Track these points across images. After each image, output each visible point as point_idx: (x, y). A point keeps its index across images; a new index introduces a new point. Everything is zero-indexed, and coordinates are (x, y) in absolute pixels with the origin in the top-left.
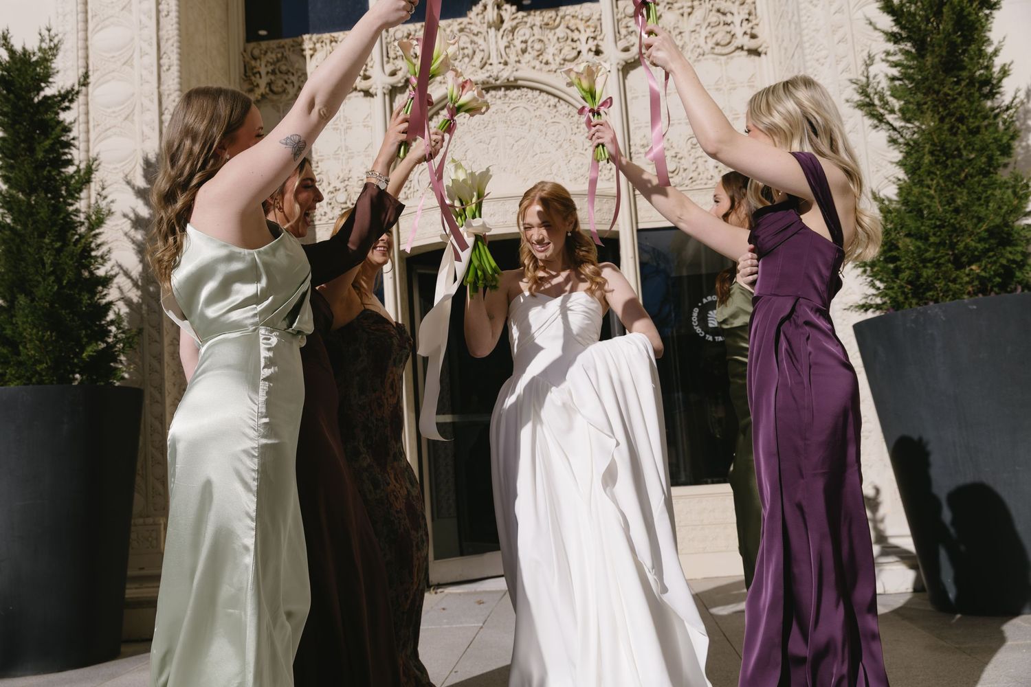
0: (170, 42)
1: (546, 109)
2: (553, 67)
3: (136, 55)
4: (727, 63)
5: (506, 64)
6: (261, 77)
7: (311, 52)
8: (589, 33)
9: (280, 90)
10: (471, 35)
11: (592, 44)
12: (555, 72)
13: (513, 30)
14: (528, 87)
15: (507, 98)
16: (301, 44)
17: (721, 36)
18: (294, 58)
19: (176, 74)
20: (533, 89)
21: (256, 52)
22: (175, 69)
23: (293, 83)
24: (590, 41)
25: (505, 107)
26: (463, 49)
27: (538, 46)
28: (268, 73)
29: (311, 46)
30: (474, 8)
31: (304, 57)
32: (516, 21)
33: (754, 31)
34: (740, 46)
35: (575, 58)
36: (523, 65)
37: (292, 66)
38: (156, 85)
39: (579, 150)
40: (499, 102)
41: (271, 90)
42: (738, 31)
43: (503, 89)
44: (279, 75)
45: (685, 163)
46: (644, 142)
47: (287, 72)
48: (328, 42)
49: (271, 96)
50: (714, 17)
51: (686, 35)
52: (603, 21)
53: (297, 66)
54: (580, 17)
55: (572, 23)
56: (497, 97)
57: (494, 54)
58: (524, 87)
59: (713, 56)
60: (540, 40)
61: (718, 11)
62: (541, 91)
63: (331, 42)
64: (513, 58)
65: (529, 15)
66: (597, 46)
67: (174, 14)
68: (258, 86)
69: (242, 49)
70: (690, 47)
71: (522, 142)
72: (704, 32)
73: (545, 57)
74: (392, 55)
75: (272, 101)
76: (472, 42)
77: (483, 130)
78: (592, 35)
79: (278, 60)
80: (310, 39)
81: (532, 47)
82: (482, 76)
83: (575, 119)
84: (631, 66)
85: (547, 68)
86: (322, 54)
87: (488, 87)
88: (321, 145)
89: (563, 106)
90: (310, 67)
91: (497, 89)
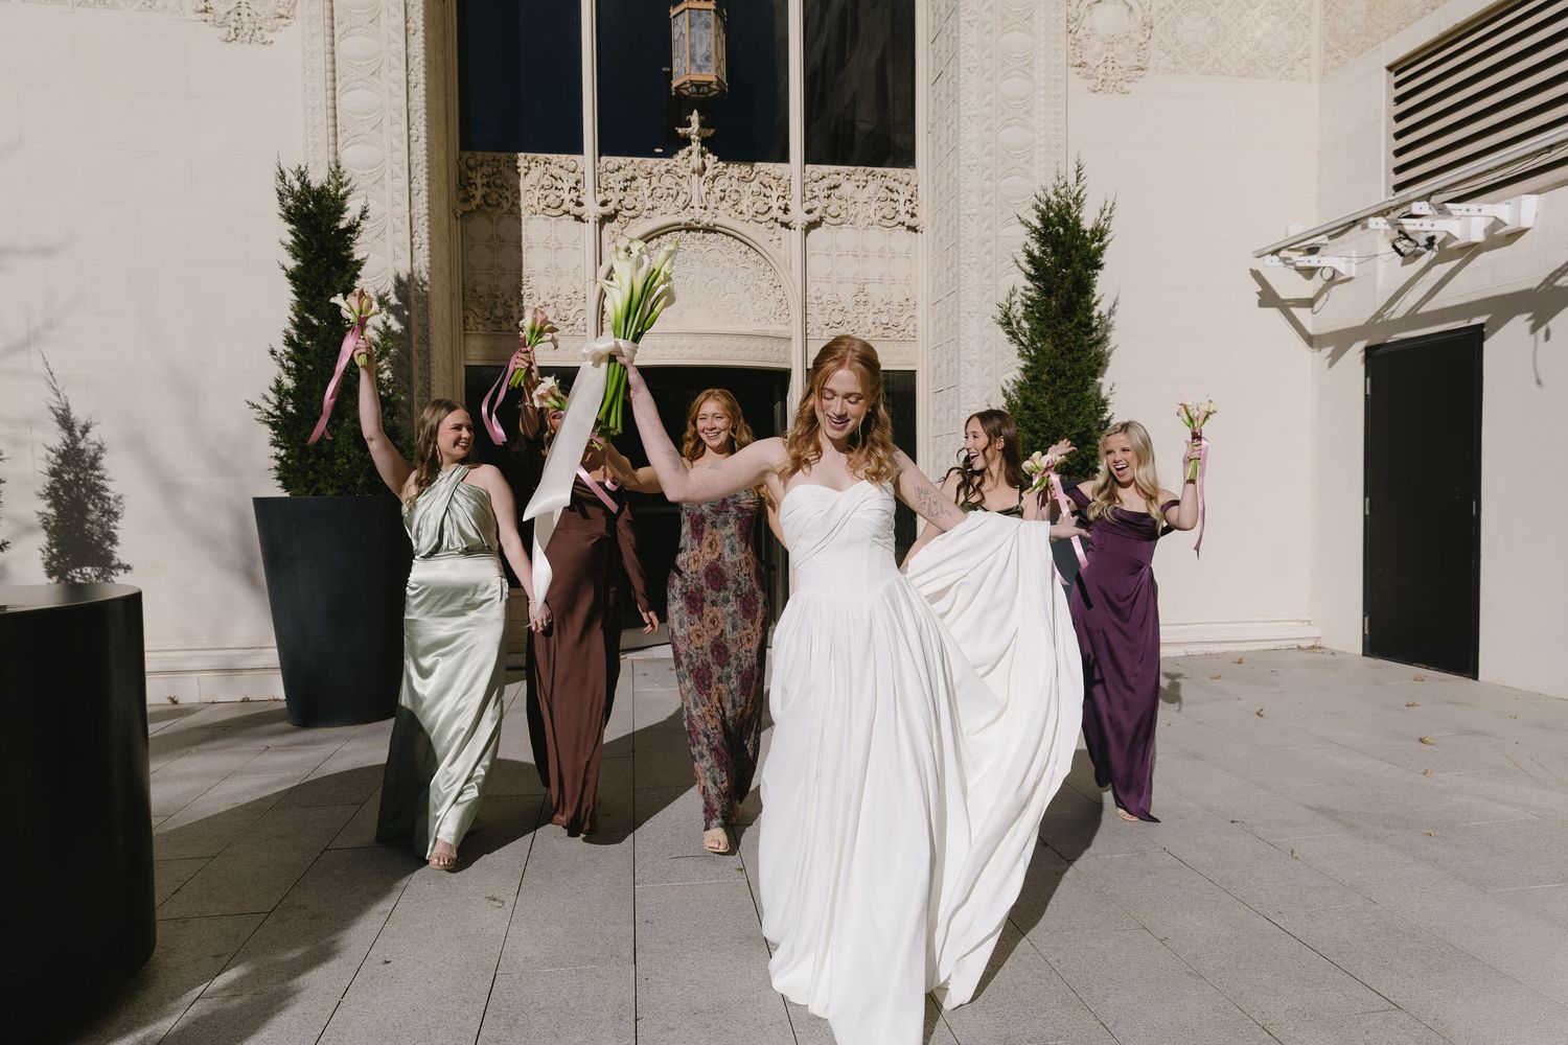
0: (420, 167)
1: (738, 254)
2: (746, 217)
3: (387, 177)
4: (889, 234)
5: (705, 208)
6: (476, 189)
7: (526, 170)
8: (780, 192)
9: (494, 203)
10: (675, 177)
11: (782, 203)
12: (748, 222)
13: (714, 178)
15: (704, 240)
16: (516, 161)
17: (888, 211)
18: (508, 173)
19: (425, 199)
20: (727, 235)
21: (472, 162)
22: (424, 194)
23: (507, 198)
24: (781, 199)
25: (702, 248)
26: (668, 189)
27: (734, 196)
28: (483, 185)
29: (526, 165)
30: (680, 152)
31: (520, 175)
32: (717, 170)
33: (914, 211)
34: (902, 222)
35: (766, 212)
36: (720, 212)
37: (507, 182)
38: (408, 209)
39: (763, 295)
40: (697, 242)
41: (486, 202)
42: (902, 210)
43: (701, 231)
44: (493, 188)
45: (849, 317)
46: (818, 295)
47: (502, 186)
48: (543, 163)
49: (485, 208)
50: (883, 194)
51: (859, 205)
52: (792, 182)
53: (512, 182)
54: (773, 175)
55: (766, 180)
56: (697, 237)
57: (695, 198)
58: (720, 232)
59: (880, 227)
60: (737, 191)
61: (887, 188)
62: (735, 238)
63: (545, 163)
64: (712, 205)
65: (729, 166)
66: (786, 204)
67: (423, 140)
68: (473, 197)
69: (458, 158)
70: (861, 216)
71: (715, 282)
72: (875, 205)
73: (741, 207)
74: (603, 185)
75: (485, 212)
76: (677, 184)
78: (782, 194)
79: (493, 174)
80: (525, 158)
81: (730, 197)
82: (684, 218)
83: (763, 265)
84: (812, 226)
85: (741, 217)
86: (536, 173)
87: (689, 229)
88: (533, 260)
89: (752, 255)
90: (524, 184)
91: (696, 230)
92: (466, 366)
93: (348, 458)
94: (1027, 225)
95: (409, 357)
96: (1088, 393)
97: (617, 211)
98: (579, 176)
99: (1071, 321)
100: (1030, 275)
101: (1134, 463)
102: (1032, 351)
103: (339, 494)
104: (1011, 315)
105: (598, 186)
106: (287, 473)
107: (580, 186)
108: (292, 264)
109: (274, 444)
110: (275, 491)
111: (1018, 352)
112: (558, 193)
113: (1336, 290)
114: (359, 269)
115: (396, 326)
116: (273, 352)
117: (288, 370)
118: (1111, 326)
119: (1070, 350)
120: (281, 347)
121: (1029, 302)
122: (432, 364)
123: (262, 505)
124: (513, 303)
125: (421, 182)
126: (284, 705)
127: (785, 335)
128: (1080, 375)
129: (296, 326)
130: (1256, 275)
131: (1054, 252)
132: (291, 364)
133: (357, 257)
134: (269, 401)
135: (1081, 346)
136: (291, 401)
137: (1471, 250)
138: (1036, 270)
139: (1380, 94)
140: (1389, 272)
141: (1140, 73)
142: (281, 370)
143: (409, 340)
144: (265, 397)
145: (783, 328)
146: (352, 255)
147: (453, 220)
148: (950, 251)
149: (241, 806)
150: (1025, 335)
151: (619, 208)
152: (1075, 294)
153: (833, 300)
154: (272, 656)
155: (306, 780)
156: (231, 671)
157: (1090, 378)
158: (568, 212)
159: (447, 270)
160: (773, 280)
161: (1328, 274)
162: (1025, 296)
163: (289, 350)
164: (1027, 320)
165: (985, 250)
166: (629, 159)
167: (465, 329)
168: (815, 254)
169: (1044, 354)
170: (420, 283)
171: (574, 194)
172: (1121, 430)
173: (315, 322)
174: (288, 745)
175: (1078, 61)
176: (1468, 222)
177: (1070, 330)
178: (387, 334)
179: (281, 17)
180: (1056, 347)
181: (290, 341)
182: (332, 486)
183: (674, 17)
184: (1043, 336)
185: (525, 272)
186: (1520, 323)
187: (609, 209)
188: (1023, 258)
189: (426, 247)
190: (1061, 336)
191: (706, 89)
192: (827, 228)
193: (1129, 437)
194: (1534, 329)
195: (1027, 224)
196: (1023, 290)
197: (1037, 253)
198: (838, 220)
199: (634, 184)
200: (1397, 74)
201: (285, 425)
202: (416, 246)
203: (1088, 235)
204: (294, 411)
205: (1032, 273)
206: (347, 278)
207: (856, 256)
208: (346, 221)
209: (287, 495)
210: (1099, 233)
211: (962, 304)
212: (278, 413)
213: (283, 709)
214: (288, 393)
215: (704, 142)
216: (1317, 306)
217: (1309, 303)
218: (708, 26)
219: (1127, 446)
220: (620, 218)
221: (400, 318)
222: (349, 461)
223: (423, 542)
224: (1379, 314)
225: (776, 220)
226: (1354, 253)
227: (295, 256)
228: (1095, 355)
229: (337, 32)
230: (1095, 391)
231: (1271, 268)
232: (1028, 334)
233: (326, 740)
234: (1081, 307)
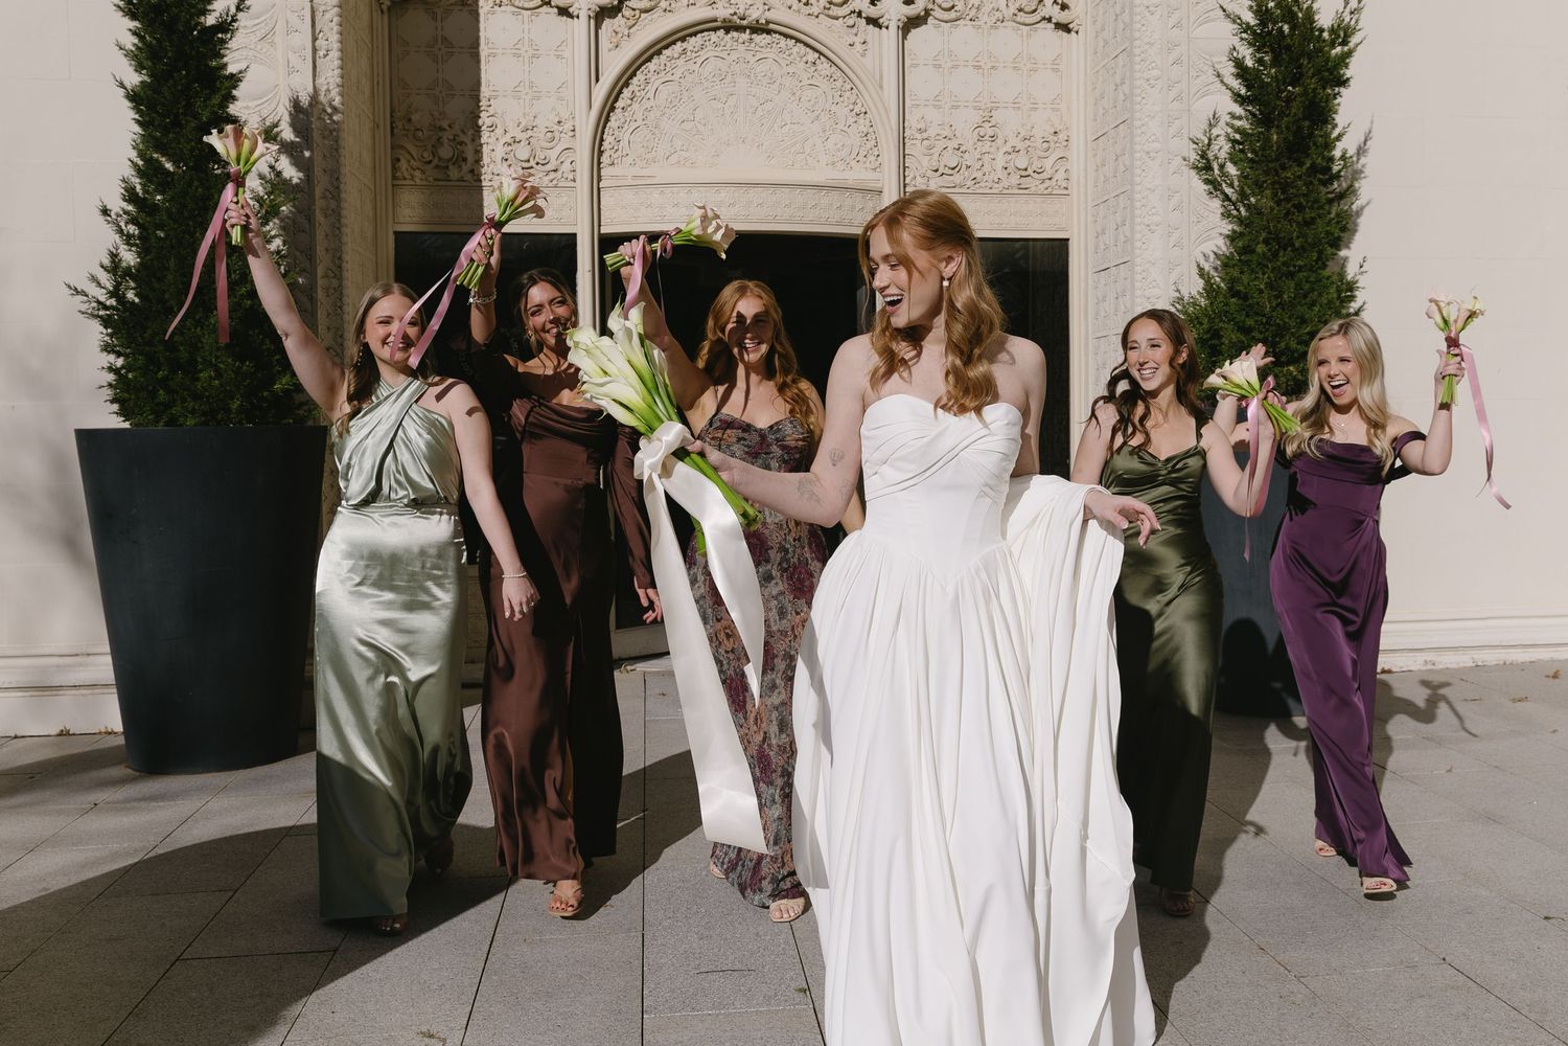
1: (802, 65)
2: (815, 10)
4: (1029, 36)
12: (817, 17)
14: (780, 34)
15: (753, 45)
20: (787, 36)
25: (749, 56)
34: (1047, 16)
39: (841, 126)
40: (742, 48)
43: (748, 31)
45: (969, 159)
46: (921, 126)
56: (741, 40)
58: (775, 32)
59: (1015, 24)
62: (798, 40)
70: (984, 8)
71: (768, 106)
77: (718, 83)
82: (722, 11)
83: (839, 84)
84: (912, 23)
85: (807, 10)
87: (729, 26)
88: (496, 75)
89: (824, 65)
91: (740, 29)
92: (395, 233)
93: (217, 370)
94: (1234, 22)
95: (310, 219)
96: (1326, 272)
97: (621, 2)
99: (1301, 164)
100: (1239, 95)
101: (1356, 379)
102: (1242, 210)
103: (205, 423)
104: (1210, 155)
106: (126, 393)
108: (133, 78)
109: (107, 348)
110: (108, 418)
111: (1221, 210)
114: (235, 87)
115: (290, 172)
116: (105, 212)
117: (128, 239)
118: (1362, 172)
119: (1300, 208)
120: (117, 204)
121: (1238, 137)
122: (344, 230)
123: (89, 440)
124: (467, 140)
126: (121, 740)
127: (873, 185)
128: (1314, 245)
129: (140, 172)
131: (1276, 62)
132: (133, 229)
133: (232, 69)
134: (99, 284)
135: (1316, 201)
136: (132, 284)
138: (1249, 88)
142: (117, 237)
143: (311, 195)
144: (94, 279)
145: (870, 175)
146: (225, 66)
147: (377, 15)
148: (1120, 59)
149: (53, 894)
150: (1231, 185)
152: (1307, 123)
153: (945, 133)
154: (103, 668)
155: (150, 855)
156: (43, 689)
157: (1329, 250)
158: (547, 3)
159: (367, 91)
160: (855, 103)
162: (1232, 127)
163: (130, 208)
164: (1235, 163)
165: (1171, 59)
167: (394, 178)
168: (917, 65)
169: (1259, 213)
170: (329, 111)
172: (1339, 332)
173: (169, 166)
174: (127, 801)
177: (1300, 177)
178: (277, 184)
180: (1278, 203)
181: (129, 194)
182: (193, 412)
184: (1259, 186)
185: (485, 91)
188: (1229, 70)
189: (335, 54)
190: (1285, 186)
192: (935, 26)
193: (1349, 341)
195: (1235, 19)
196: (1227, 118)
197: (1249, 63)
198: (953, 15)
201: (123, 320)
202: (321, 53)
203: (1326, 35)
204: (137, 300)
205: (1243, 92)
206: (216, 100)
207: (979, 67)
208: (217, 14)
209: (127, 425)
210: (1343, 33)
211: (1137, 139)
212: (112, 302)
213: (119, 747)
214: (127, 272)
219: (1348, 354)
220: (627, 12)
221: (298, 162)
222: (219, 375)
223: (356, 485)
225: (860, 14)
227: (139, 68)
228: (1338, 215)
230: (1337, 269)
232: (1236, 183)
233: (184, 793)
234: (1315, 144)
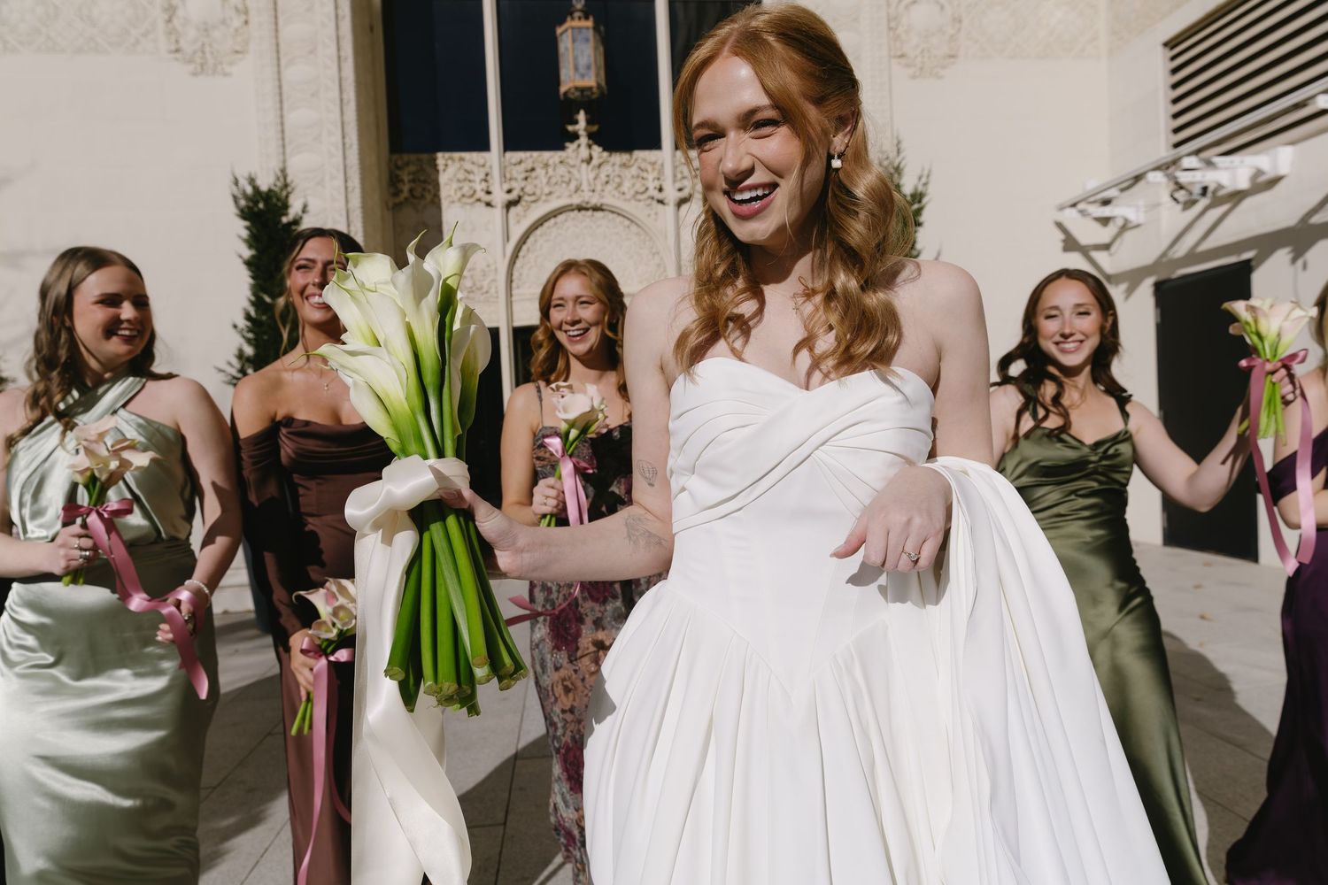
0: (354, 169)
1: (620, 228)
2: (628, 196)
3: (327, 179)
5: (593, 191)
6: (404, 184)
7: (444, 167)
8: (655, 174)
9: (419, 195)
10: (568, 166)
11: (657, 184)
12: (629, 201)
13: (600, 166)
14: (609, 211)
15: (594, 218)
16: (435, 160)
18: (429, 170)
19: (359, 195)
20: (613, 212)
21: (400, 163)
22: (357, 190)
23: (429, 191)
24: (656, 180)
25: (592, 224)
26: (562, 177)
27: (617, 180)
28: (409, 181)
29: (444, 162)
30: (571, 146)
31: (438, 171)
32: (602, 159)
35: (644, 192)
36: (606, 193)
37: (429, 178)
38: (343, 202)
39: (645, 261)
40: (588, 220)
41: (413, 196)
43: (591, 210)
44: (418, 183)
47: (425, 182)
48: (458, 160)
49: (412, 200)
52: (665, 166)
53: (432, 177)
54: (648, 160)
55: (643, 165)
56: (587, 215)
57: (585, 183)
58: (607, 210)
62: (619, 214)
63: (460, 160)
64: (599, 188)
65: (610, 156)
66: (661, 185)
67: (356, 146)
68: (401, 191)
69: (388, 160)
73: (623, 189)
74: (508, 176)
75: (411, 203)
76: (569, 172)
78: (657, 176)
79: (417, 172)
80: (443, 157)
81: (613, 181)
82: (576, 200)
83: (643, 236)
84: (682, 202)
85: (623, 197)
86: (452, 169)
87: (580, 208)
89: (634, 228)
90: (443, 179)
91: (587, 209)
97: (520, 197)
98: (486, 169)
105: (503, 176)
107: (489, 178)
108: (248, 253)
112: (471, 184)
113: (1128, 235)
116: (235, 326)
117: (249, 341)
120: (242, 323)
125: (355, 181)
129: (253, 304)
130: (1060, 225)
132: (250, 335)
134: (232, 366)
137: (1237, 197)
139: (1158, 66)
140: (1172, 218)
141: (952, 60)
142: (242, 341)
144: (230, 364)
147: (386, 211)
151: (521, 194)
158: (479, 200)
161: (1120, 222)
163: (249, 324)
166: (528, 154)
171: (484, 185)
173: (268, 300)
175: (899, 53)
176: (1234, 172)
179: (237, 52)
181: (248, 317)
183: (562, 34)
186: (1282, 256)
187: (513, 196)
191: (589, 93)
194: (1294, 260)
199: (534, 174)
200: (1172, 48)
208: (291, 215)
210: (918, 197)
213: (252, 619)
214: (248, 360)
215: (590, 136)
216: (1113, 249)
217: (1106, 247)
218: (587, 40)
220: (523, 203)
224: (1164, 254)
225: (653, 198)
226: (1141, 203)
227: (250, 247)
229: (283, 62)
231: (1071, 218)
